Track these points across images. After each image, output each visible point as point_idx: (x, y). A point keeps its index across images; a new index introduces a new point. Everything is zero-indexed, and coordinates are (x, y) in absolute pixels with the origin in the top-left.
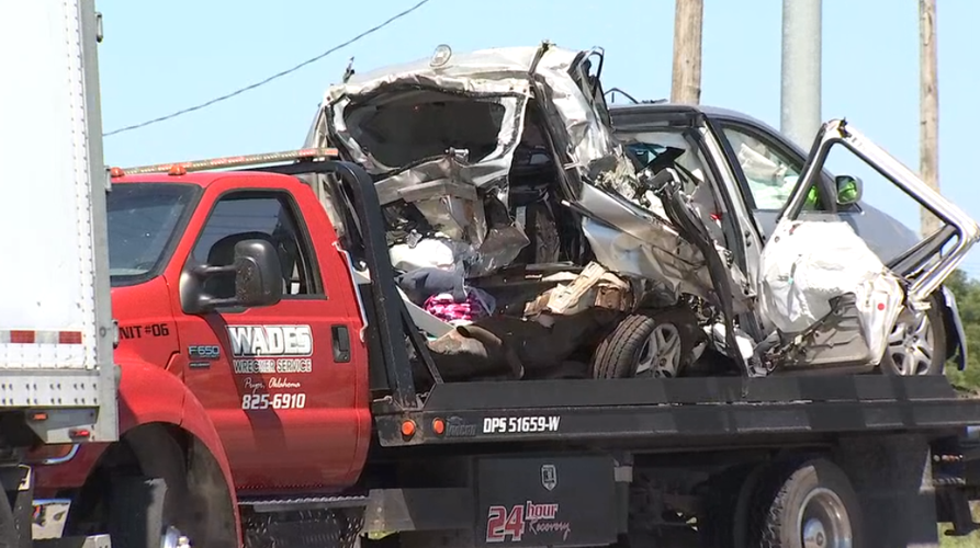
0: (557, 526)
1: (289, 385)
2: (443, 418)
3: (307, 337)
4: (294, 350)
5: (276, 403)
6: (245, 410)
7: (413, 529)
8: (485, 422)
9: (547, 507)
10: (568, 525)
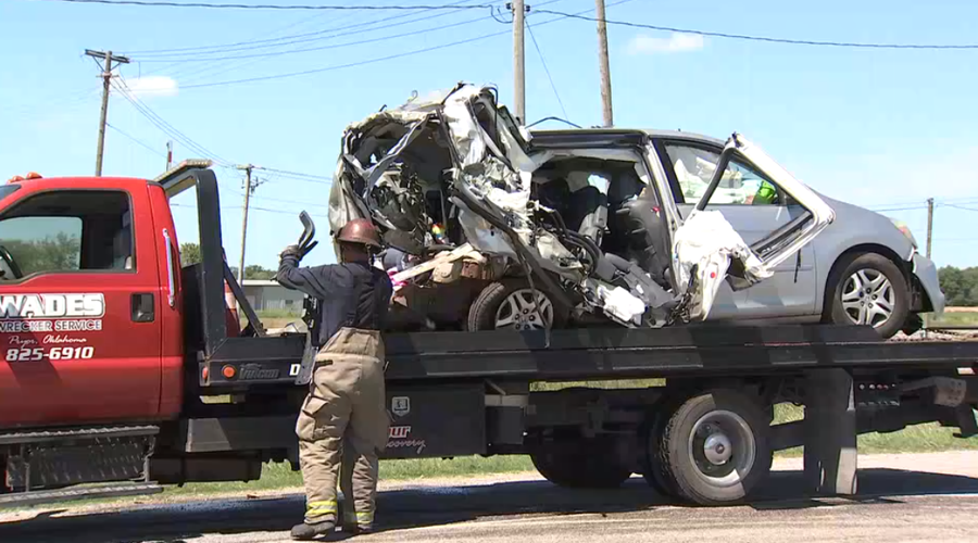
0: (408, 443)
1: (70, 341)
2: (236, 365)
3: (100, 304)
4: (80, 313)
5: (53, 354)
6: (9, 362)
7: (228, 448)
8: (293, 366)
9: (397, 428)
10: (423, 442)
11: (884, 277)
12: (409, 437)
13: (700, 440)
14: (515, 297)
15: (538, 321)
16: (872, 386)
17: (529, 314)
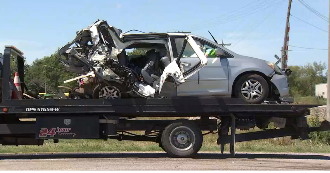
0: (70, 134)
2: (8, 108)
7: (10, 133)
8: (27, 109)
9: (66, 129)
10: (75, 133)
11: (259, 82)
12: (70, 132)
13: (175, 136)
14: (105, 89)
15: (115, 96)
16: (243, 120)
17: (112, 94)
